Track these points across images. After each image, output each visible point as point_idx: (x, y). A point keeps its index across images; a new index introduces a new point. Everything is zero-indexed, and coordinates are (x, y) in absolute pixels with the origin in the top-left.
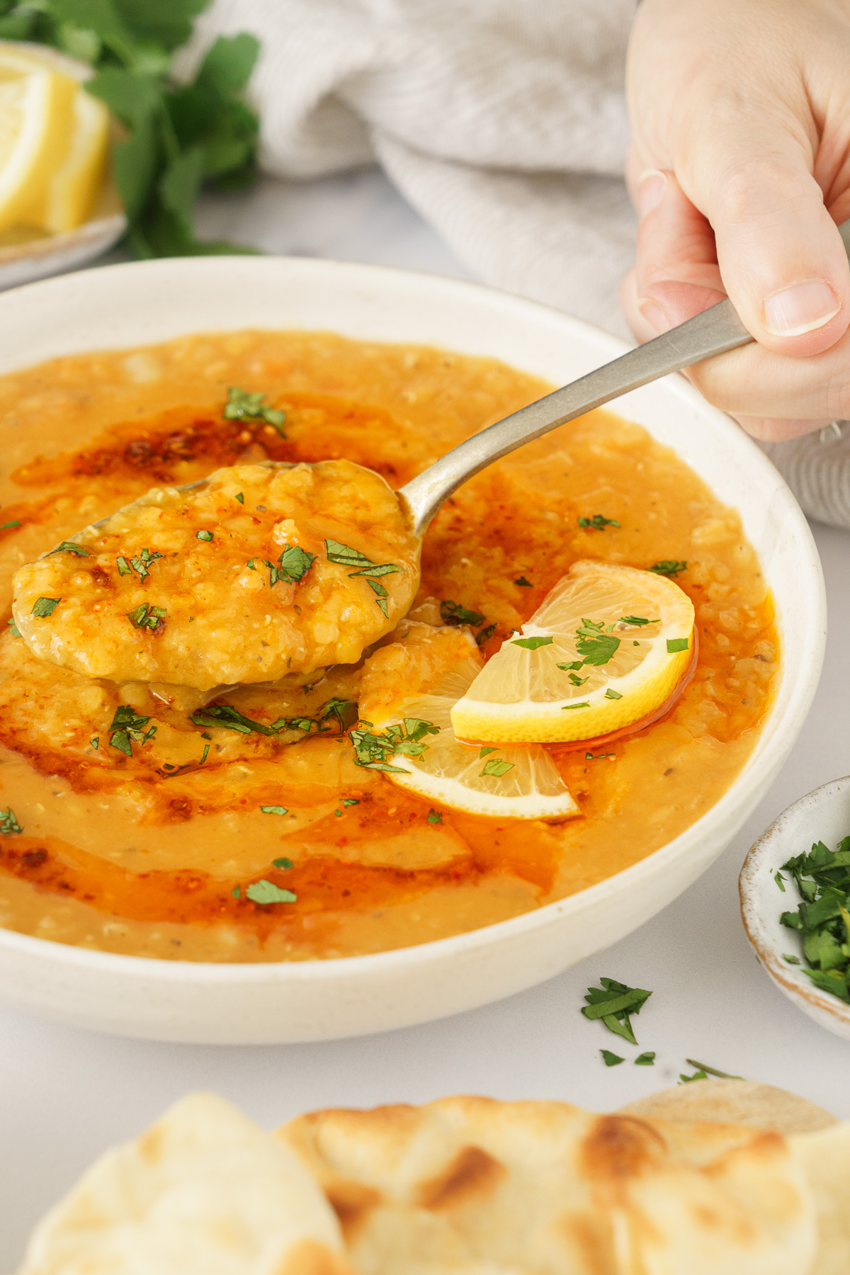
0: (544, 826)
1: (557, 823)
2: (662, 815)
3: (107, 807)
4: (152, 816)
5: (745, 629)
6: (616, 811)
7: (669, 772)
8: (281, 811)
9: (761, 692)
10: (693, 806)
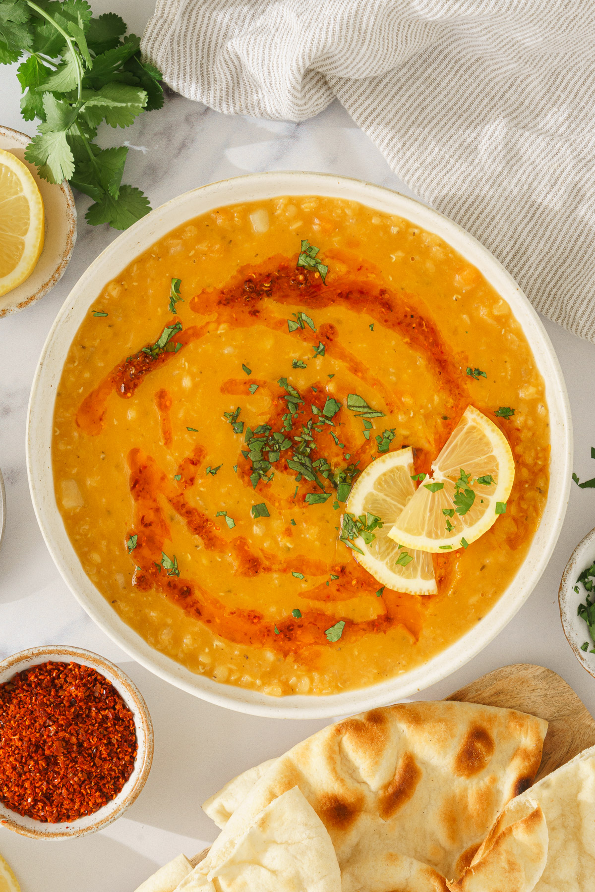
0: (420, 598)
1: (427, 598)
2: (474, 599)
3: (220, 560)
4: (240, 571)
5: (536, 464)
6: (454, 593)
7: (483, 567)
8: (301, 576)
9: (534, 514)
10: (490, 596)
